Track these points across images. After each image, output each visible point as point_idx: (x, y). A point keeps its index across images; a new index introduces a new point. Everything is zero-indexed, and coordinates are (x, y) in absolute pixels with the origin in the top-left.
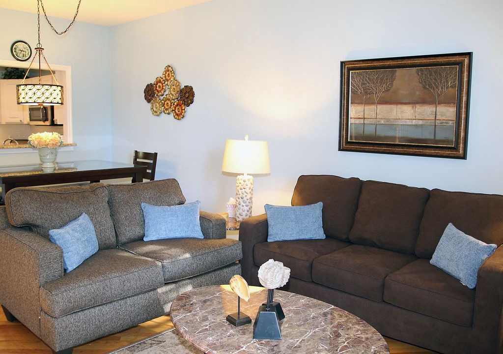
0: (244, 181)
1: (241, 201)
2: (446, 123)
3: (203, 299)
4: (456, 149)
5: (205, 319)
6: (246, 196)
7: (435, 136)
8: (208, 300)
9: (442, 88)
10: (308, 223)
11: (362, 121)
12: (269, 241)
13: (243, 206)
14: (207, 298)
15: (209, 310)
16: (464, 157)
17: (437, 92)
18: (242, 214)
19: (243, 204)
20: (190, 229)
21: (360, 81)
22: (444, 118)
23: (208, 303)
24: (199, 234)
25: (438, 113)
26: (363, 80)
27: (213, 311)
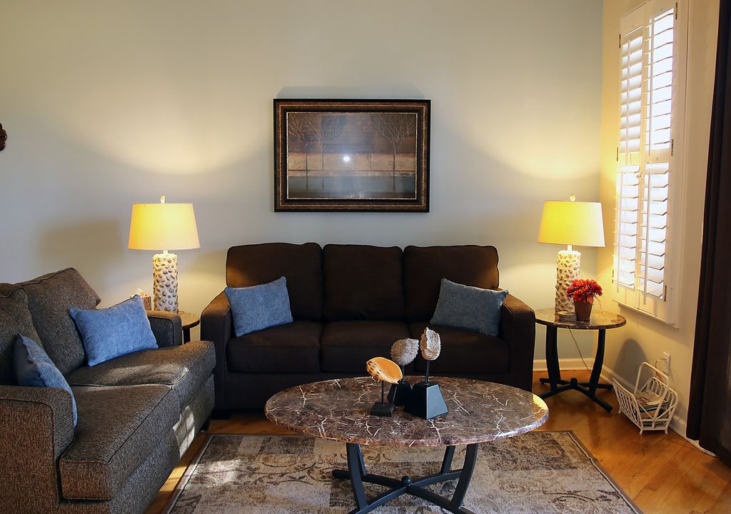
0: (169, 262)
1: (166, 290)
2: (406, 174)
4: (418, 201)
6: (173, 283)
7: (394, 188)
9: (400, 136)
10: (278, 305)
11: (304, 174)
12: (239, 335)
13: (169, 297)
16: (427, 210)
17: (395, 141)
18: (168, 309)
19: (170, 294)
20: (144, 336)
21: (300, 124)
22: (403, 169)
24: (153, 342)
25: (396, 164)
26: (304, 124)
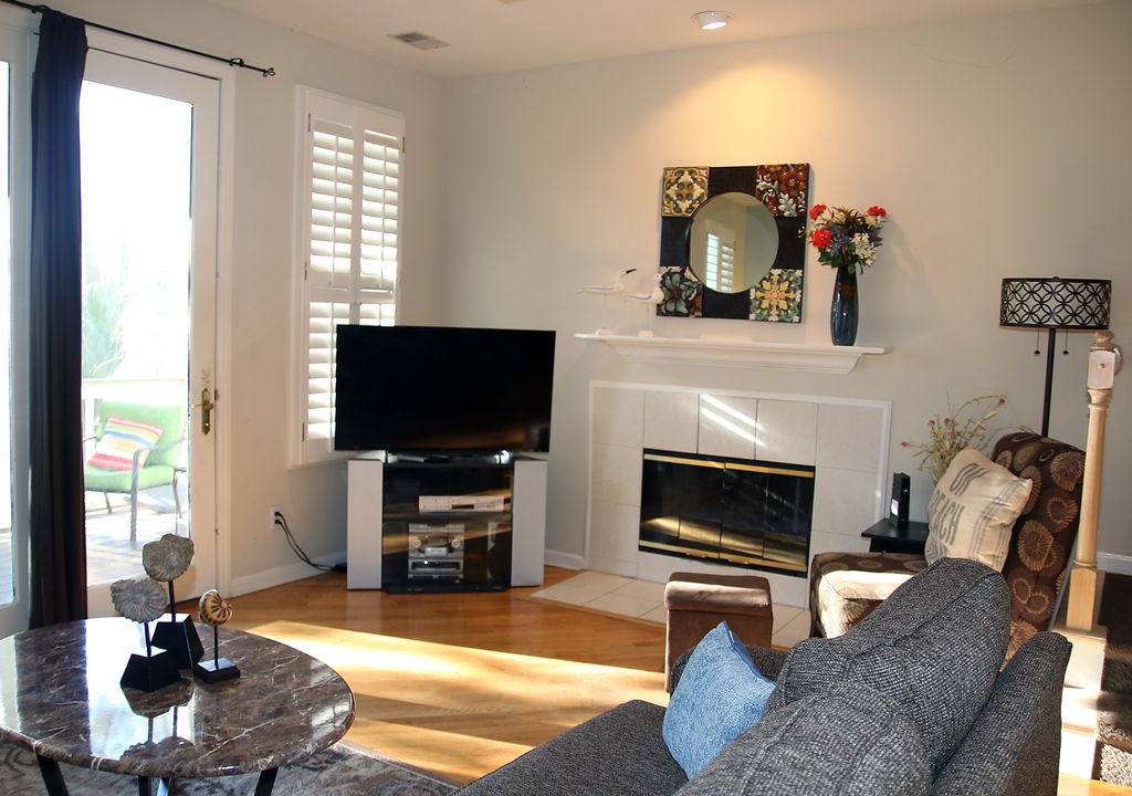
3: (281, 719)
5: (281, 679)
8: (271, 716)
14: (272, 722)
15: (270, 695)
23: (271, 709)
27: (262, 694)
